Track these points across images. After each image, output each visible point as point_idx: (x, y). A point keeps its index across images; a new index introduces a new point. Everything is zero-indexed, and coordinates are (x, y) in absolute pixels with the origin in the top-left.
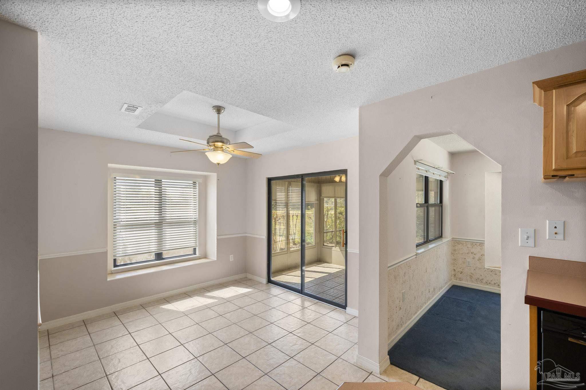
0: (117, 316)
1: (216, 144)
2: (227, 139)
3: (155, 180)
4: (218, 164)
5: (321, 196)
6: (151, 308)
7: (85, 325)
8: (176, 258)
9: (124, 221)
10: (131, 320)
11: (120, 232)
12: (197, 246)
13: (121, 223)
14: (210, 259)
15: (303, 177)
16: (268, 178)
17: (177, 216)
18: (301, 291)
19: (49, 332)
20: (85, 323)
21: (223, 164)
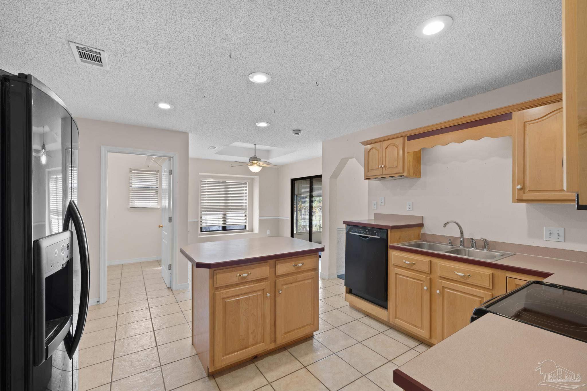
1: (253, 162)
2: (259, 159)
4: (255, 172)
12: (247, 224)
14: (254, 232)
16: (292, 179)
21: (257, 173)
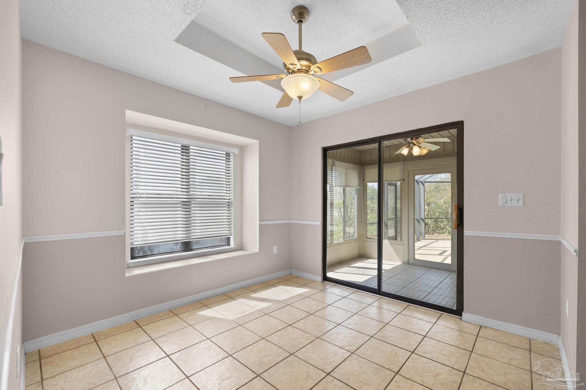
0: (140, 327)
3: (182, 146)
5: (365, 180)
6: (187, 314)
7: (96, 341)
8: (208, 249)
9: (144, 198)
10: (163, 333)
11: (139, 211)
12: (232, 235)
13: (140, 199)
14: (249, 251)
15: (381, 141)
16: (323, 148)
17: (209, 196)
18: (378, 291)
19: (41, 354)
20: (95, 339)
